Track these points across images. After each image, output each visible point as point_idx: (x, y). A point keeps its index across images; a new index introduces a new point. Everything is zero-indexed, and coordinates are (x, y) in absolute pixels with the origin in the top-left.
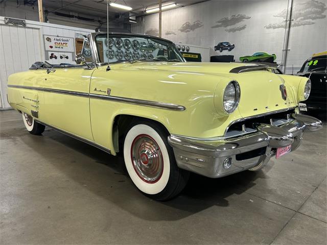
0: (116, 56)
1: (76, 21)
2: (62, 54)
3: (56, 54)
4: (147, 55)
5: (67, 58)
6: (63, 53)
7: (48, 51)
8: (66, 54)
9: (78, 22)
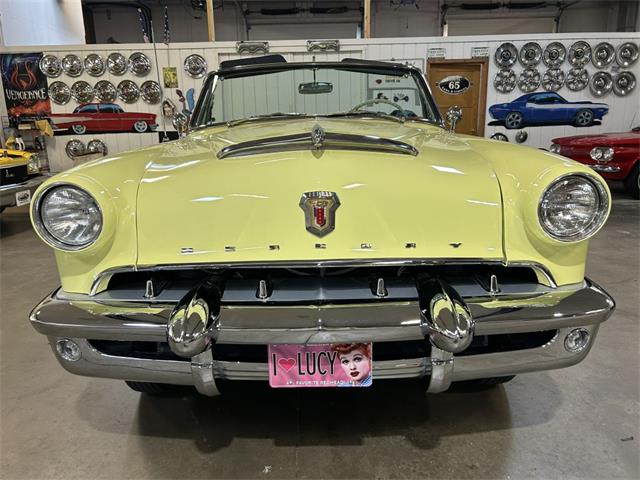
0: (520, 86)
1: (503, 15)
2: (396, 93)
3: (386, 93)
4: (613, 74)
5: (406, 99)
6: (400, 92)
7: (373, 89)
8: (406, 93)
9: (510, 15)
